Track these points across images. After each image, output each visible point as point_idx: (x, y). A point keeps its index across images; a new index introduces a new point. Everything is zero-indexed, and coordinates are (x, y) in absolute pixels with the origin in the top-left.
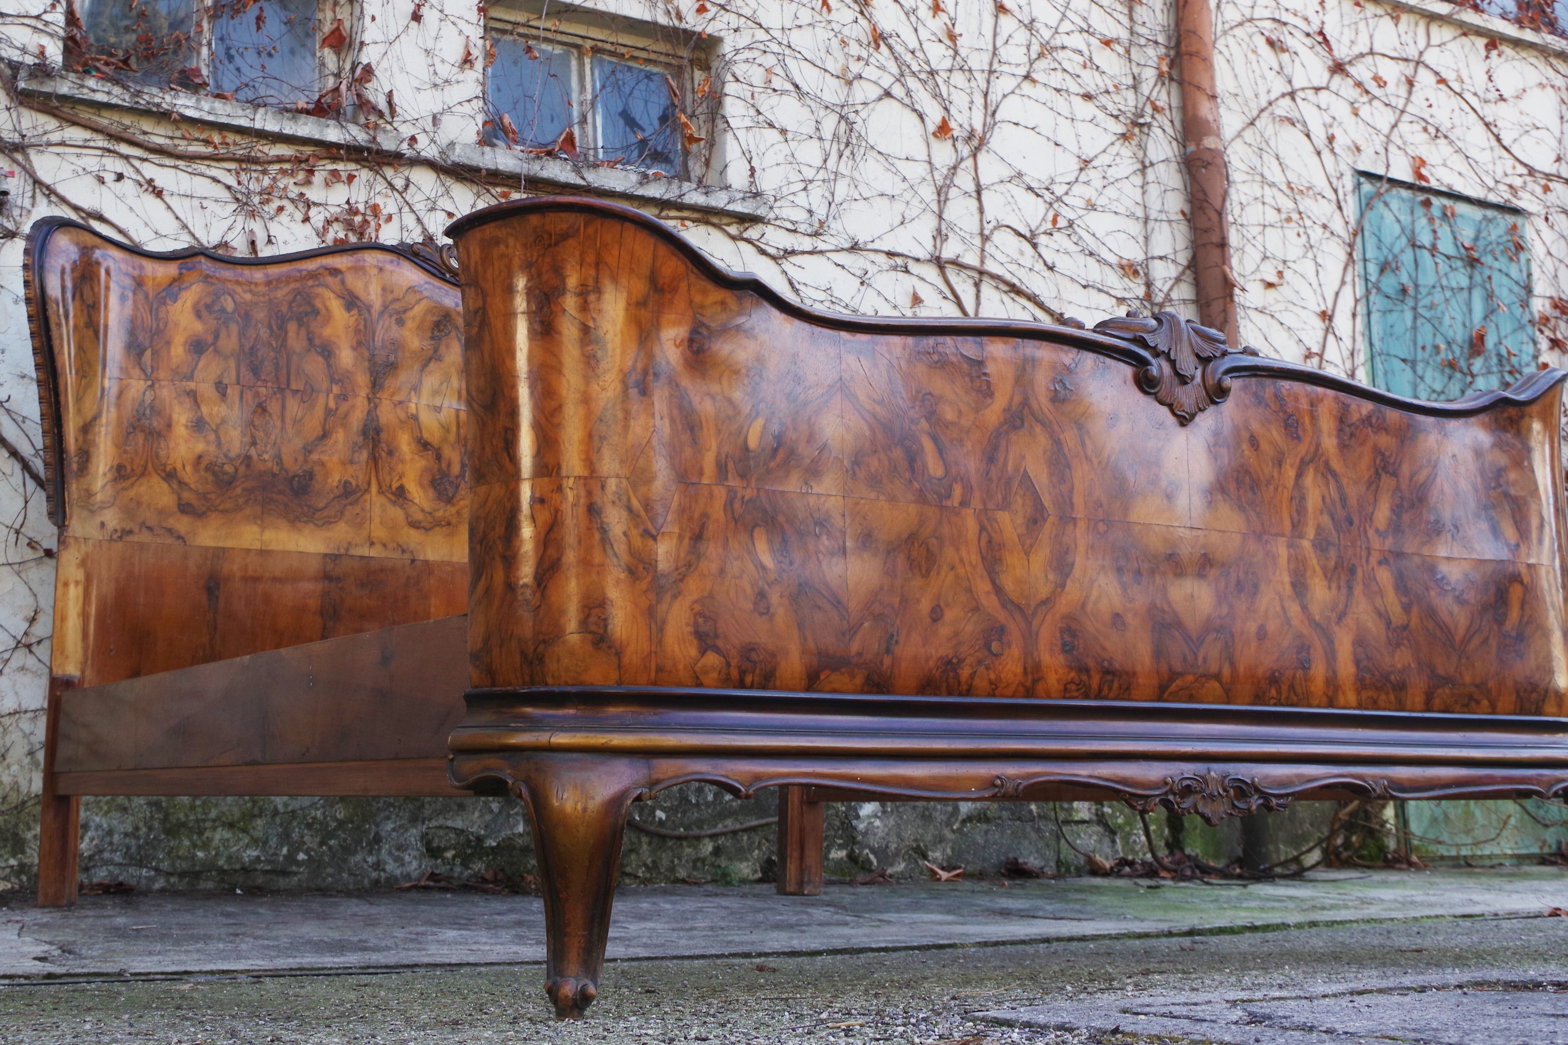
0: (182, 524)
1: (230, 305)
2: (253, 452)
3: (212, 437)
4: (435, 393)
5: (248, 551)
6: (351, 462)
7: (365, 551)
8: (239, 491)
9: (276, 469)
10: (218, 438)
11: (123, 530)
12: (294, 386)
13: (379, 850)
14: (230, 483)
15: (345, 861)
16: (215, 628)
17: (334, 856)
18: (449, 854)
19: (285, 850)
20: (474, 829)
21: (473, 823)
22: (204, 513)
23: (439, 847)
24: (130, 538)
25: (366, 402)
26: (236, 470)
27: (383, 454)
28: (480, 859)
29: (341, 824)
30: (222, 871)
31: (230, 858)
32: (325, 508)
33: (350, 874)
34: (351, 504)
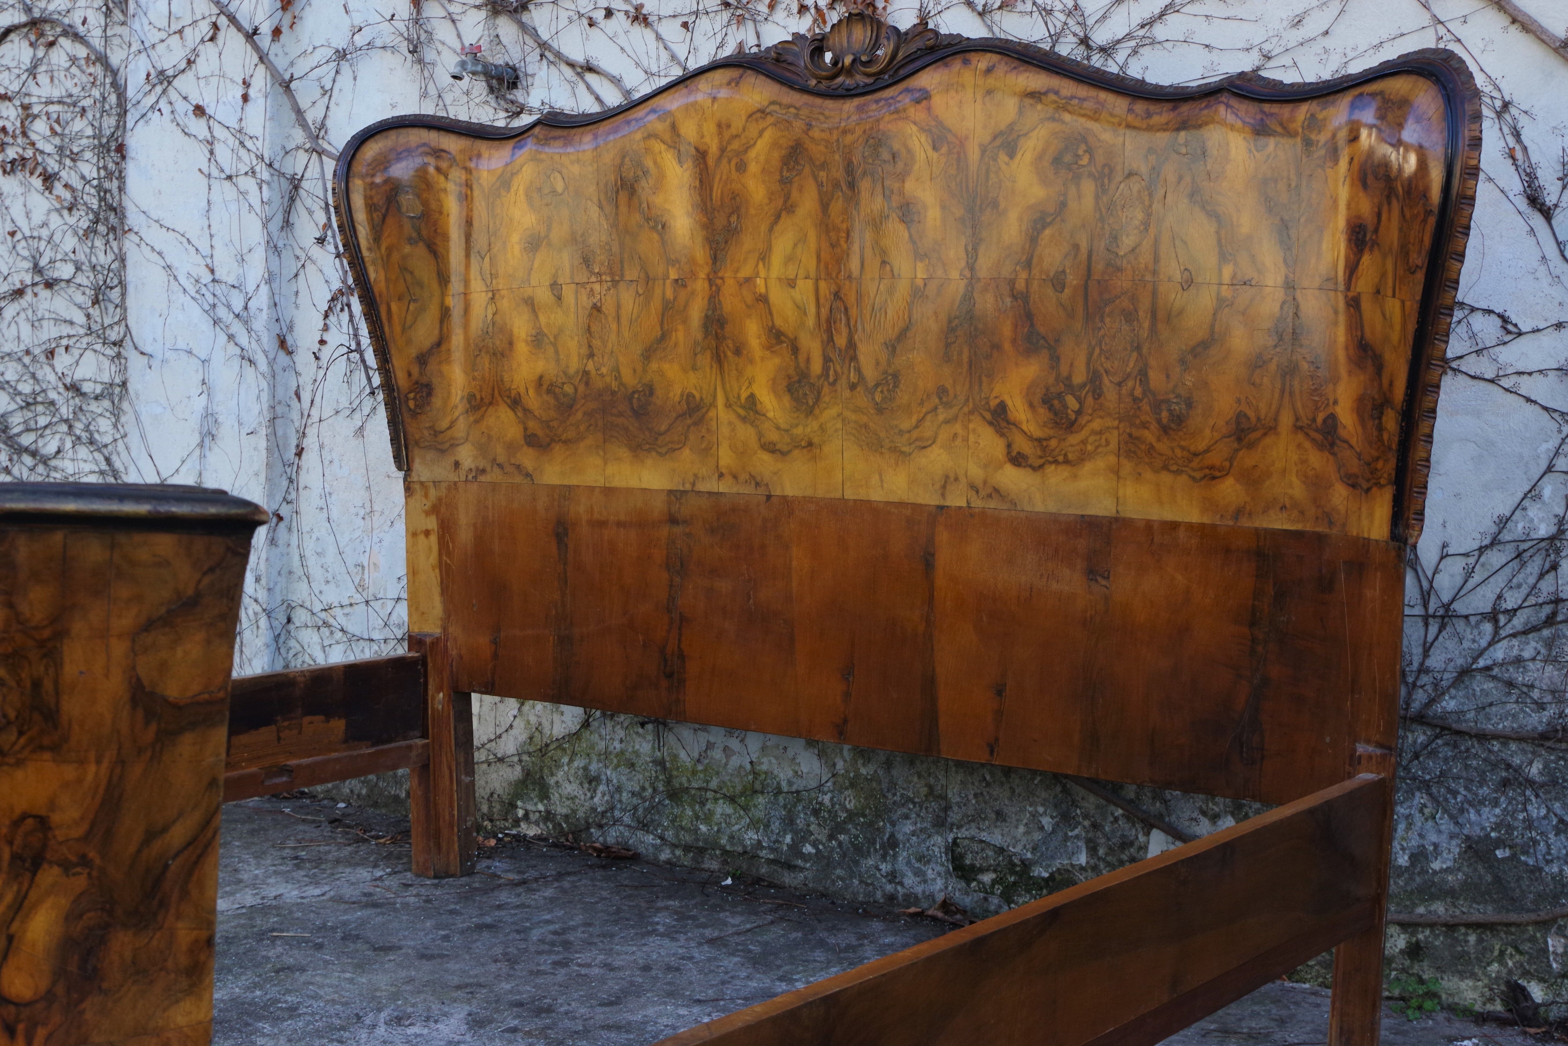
0: (527, 458)
1: (560, 186)
2: (590, 366)
3: (551, 350)
4: (789, 259)
5: (592, 489)
6: (694, 368)
7: (711, 485)
8: (579, 415)
9: (614, 385)
10: (557, 352)
11: (477, 469)
12: (628, 278)
13: (895, 856)
14: (571, 407)
15: (857, 863)
16: (566, 582)
17: (844, 855)
18: (987, 878)
19: (788, 839)
20: (1018, 849)
21: (1018, 841)
22: (549, 444)
23: (973, 866)
24: (482, 478)
25: (706, 285)
26: (576, 389)
27: (729, 354)
28: (1028, 891)
29: (852, 816)
30: (725, 852)
31: (731, 837)
32: (668, 430)
33: (861, 882)
34: (695, 424)
